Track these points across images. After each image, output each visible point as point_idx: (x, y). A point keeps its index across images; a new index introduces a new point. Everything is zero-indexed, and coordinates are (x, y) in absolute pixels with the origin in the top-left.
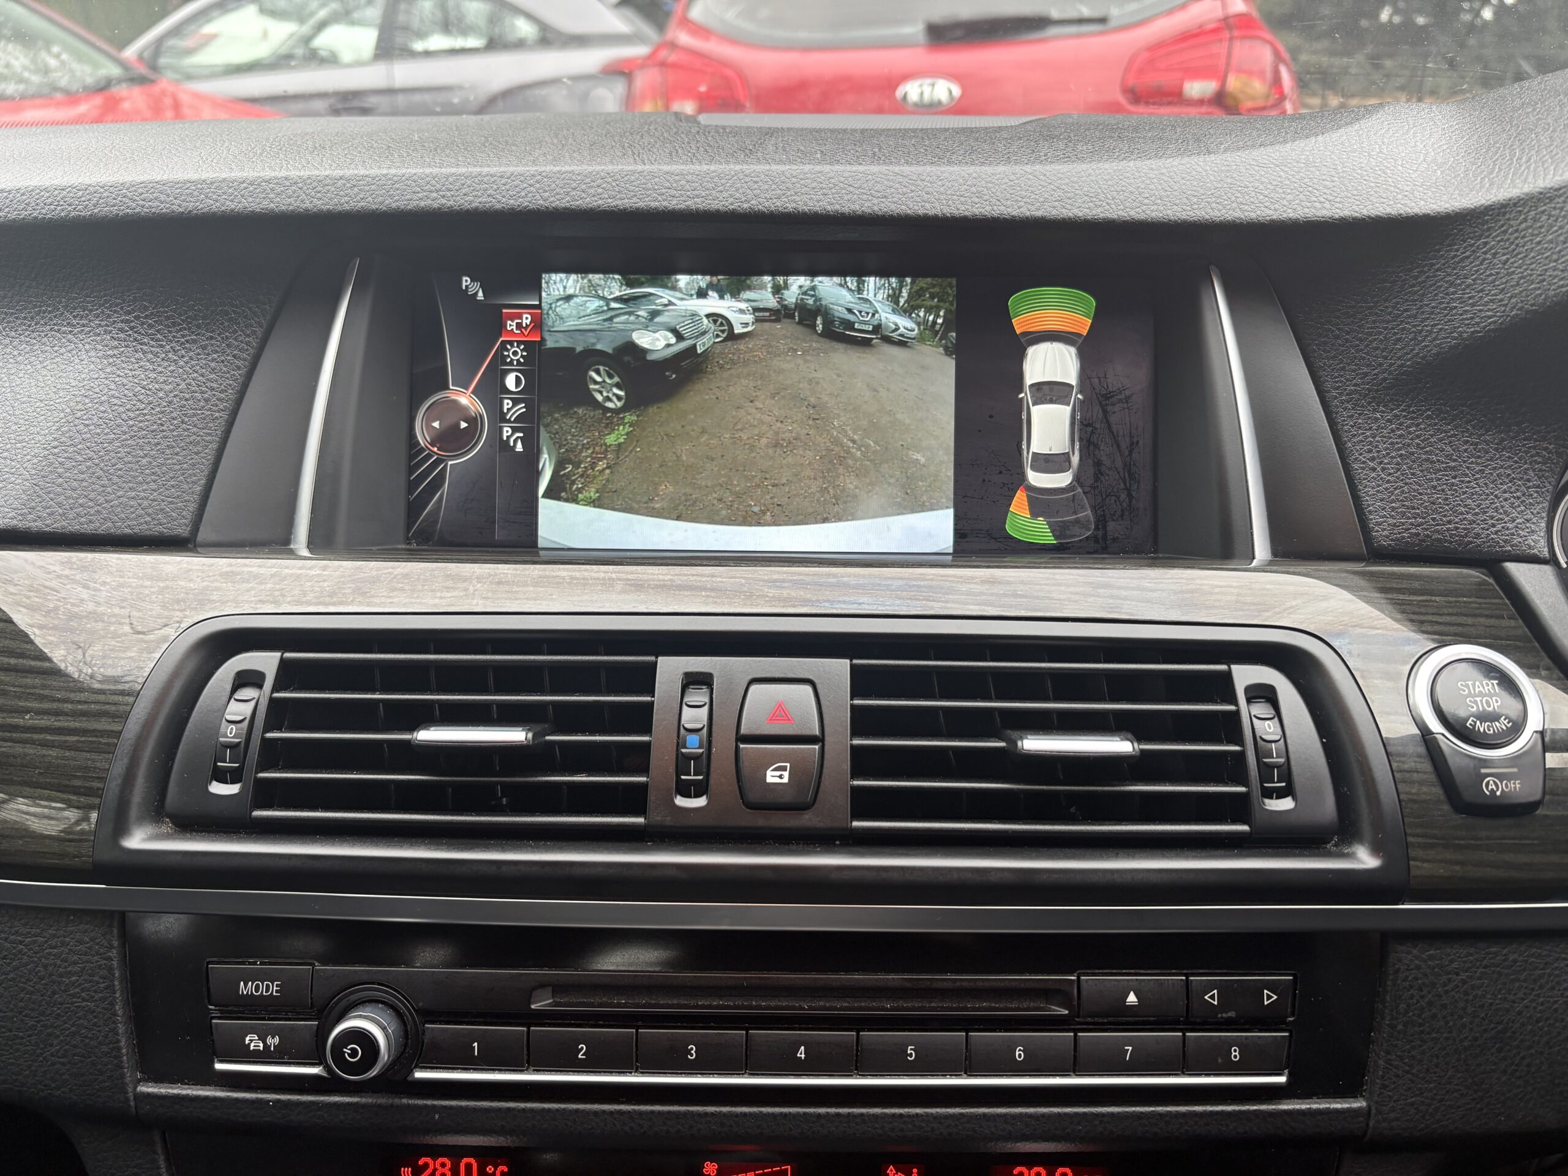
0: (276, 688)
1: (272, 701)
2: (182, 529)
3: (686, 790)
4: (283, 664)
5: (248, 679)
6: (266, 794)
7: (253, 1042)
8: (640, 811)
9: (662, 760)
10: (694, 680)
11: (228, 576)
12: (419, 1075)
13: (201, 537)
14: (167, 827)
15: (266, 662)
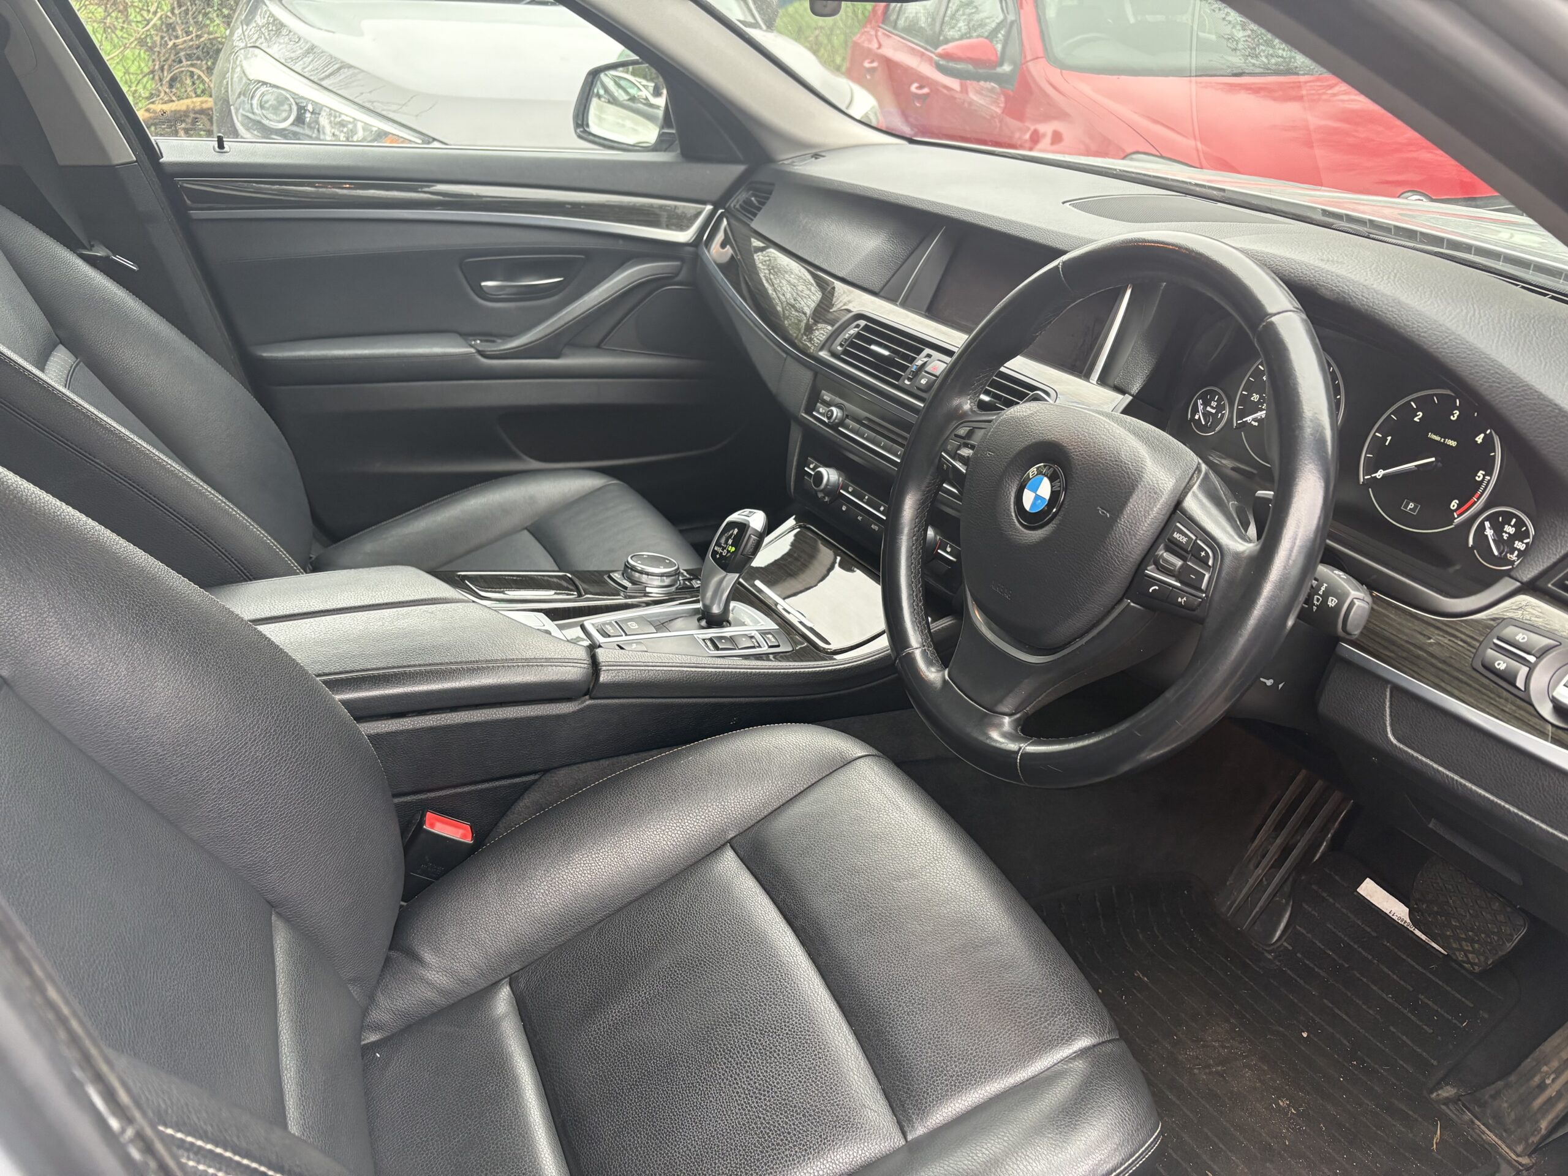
0: (861, 330)
1: (858, 333)
2: (877, 290)
3: (909, 379)
4: (866, 325)
5: (857, 326)
6: (846, 352)
7: (821, 410)
8: (898, 381)
9: (908, 371)
10: (929, 356)
11: (872, 302)
12: (840, 428)
13: (881, 294)
14: (829, 354)
15: (862, 323)
